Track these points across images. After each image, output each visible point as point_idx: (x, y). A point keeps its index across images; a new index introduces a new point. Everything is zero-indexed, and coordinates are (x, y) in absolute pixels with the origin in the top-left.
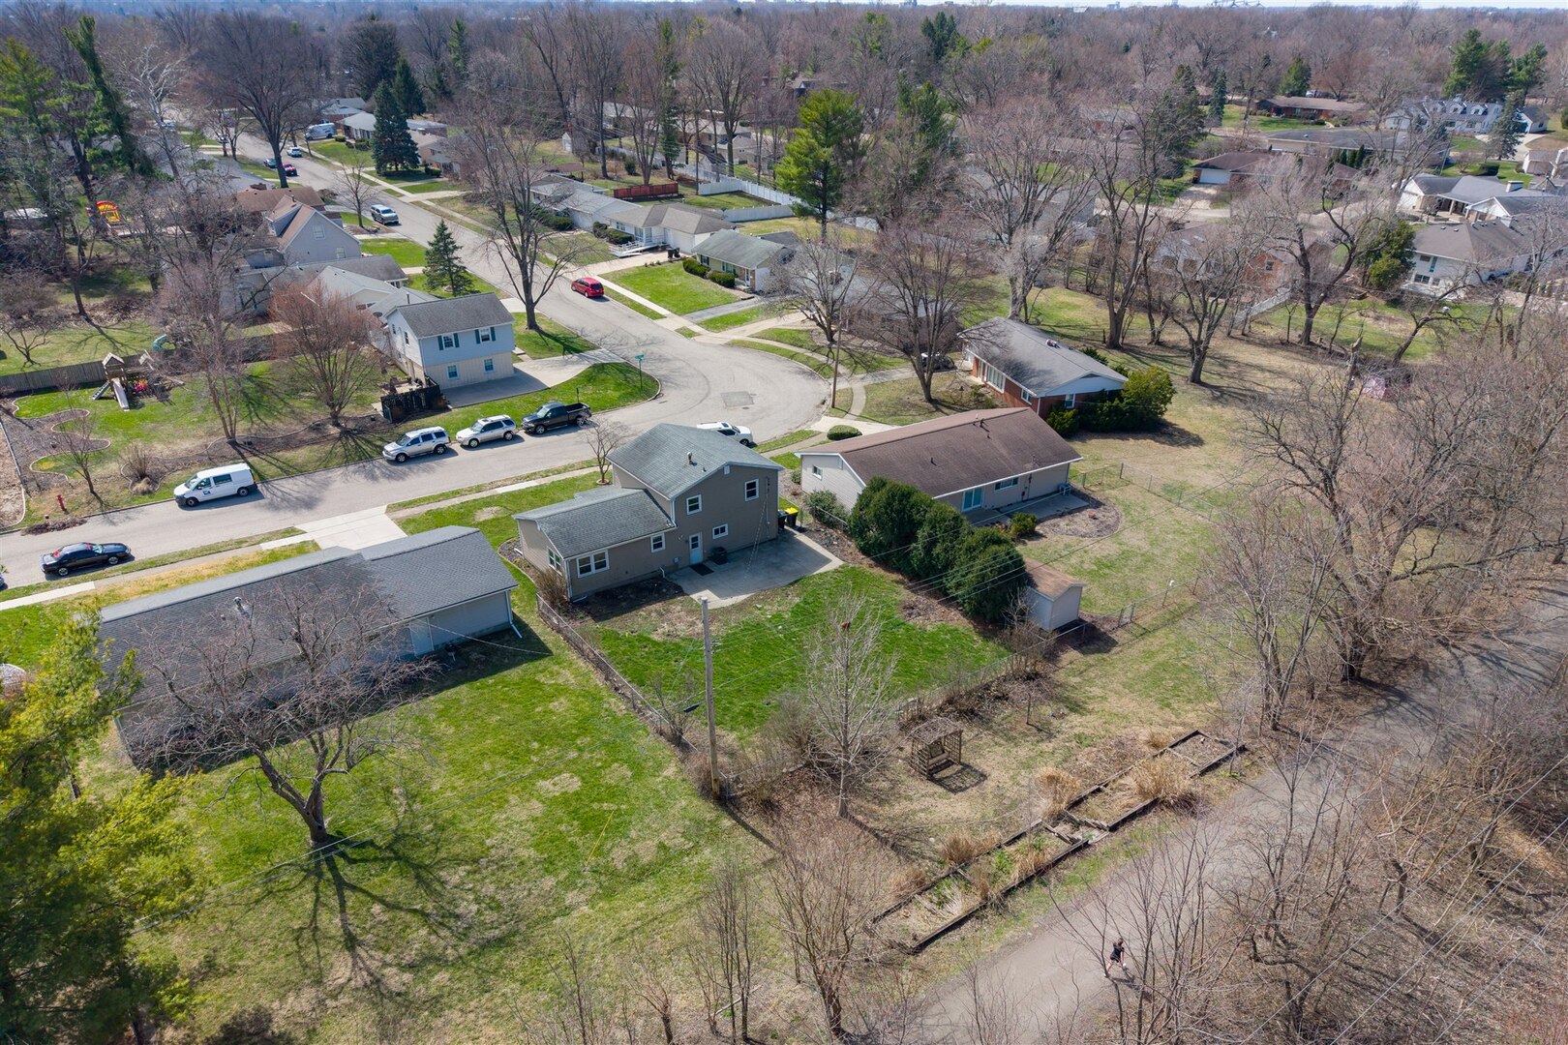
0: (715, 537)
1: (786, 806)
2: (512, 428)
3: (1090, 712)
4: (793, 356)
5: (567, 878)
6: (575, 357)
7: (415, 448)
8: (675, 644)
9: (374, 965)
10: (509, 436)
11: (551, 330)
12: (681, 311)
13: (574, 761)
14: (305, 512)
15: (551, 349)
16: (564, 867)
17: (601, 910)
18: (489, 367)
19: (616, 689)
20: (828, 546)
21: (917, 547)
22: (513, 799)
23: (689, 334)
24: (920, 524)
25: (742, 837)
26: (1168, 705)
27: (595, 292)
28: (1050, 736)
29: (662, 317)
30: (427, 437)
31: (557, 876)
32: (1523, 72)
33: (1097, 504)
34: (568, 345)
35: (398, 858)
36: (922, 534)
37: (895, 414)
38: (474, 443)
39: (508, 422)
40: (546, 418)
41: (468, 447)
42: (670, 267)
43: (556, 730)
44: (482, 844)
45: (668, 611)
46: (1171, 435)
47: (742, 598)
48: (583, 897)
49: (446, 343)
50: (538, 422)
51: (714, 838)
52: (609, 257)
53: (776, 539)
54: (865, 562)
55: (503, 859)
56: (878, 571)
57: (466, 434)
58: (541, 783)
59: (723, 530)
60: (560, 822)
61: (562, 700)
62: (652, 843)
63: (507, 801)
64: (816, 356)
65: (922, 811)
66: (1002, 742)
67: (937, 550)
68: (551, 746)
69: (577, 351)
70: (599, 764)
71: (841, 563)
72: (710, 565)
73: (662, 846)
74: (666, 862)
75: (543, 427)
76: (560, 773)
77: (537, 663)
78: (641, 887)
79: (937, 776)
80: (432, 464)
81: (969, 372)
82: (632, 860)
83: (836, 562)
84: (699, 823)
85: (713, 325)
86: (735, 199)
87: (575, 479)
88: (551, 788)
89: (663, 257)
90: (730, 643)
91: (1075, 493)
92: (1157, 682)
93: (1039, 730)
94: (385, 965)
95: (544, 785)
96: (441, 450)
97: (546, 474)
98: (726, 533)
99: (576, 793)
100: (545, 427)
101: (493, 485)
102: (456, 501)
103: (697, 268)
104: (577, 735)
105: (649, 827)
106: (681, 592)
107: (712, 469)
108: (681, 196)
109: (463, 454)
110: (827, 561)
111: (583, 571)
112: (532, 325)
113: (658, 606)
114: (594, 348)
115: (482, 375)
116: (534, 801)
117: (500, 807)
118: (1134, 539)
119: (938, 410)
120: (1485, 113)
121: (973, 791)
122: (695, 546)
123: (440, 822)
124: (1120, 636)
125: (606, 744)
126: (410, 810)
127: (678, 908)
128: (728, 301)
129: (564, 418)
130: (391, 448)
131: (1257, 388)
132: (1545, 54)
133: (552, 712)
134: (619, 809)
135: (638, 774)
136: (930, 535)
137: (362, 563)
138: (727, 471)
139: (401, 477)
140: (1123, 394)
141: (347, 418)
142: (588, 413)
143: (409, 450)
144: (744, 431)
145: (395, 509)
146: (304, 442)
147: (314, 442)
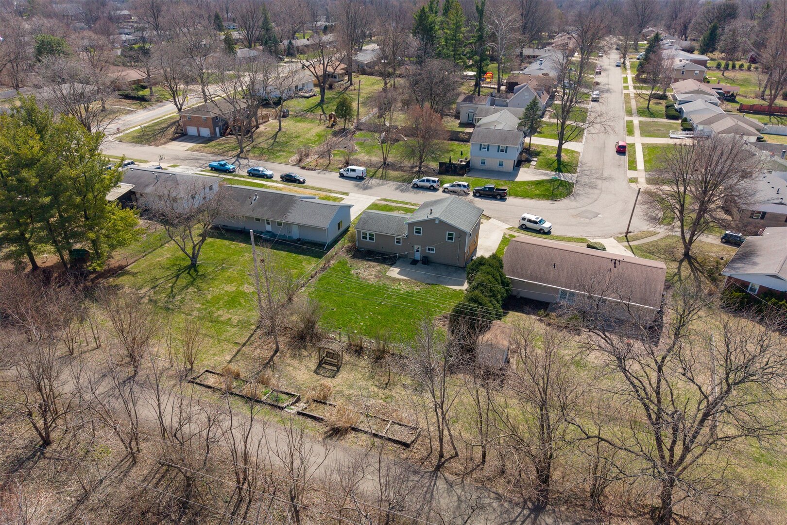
0: (427, 251)
2: (465, 189)
7: (422, 183)
9: (149, 294)
11: (565, 160)
18: (501, 165)
23: (633, 181)
28: (383, 388)
35: (194, 279)
41: (444, 191)
45: (374, 267)
57: (446, 185)
59: (432, 250)
93: (386, 384)
94: (149, 296)
96: (432, 188)
98: (434, 252)
106: (392, 265)
110: (461, 285)
111: (364, 238)
112: (559, 155)
114: (573, 173)
122: (418, 251)
138: (437, 222)
141: (427, 167)
142: (506, 194)
143: (420, 184)
144: (546, 225)
145: (381, 200)
146: (402, 170)
147: (405, 171)
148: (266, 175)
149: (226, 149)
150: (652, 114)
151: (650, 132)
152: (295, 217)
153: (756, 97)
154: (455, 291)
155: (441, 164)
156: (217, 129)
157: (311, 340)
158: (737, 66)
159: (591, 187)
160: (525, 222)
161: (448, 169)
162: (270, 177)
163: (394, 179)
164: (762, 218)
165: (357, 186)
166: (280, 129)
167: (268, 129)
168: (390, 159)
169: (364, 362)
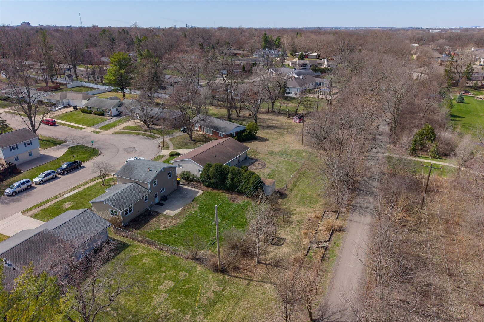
0: (161, 193)
1: (241, 266)
2: (55, 174)
3: (295, 214)
4: (139, 134)
5: (192, 313)
6: (60, 146)
7: (19, 189)
8: (170, 230)
10: (54, 177)
11: (44, 139)
12: (90, 125)
13: (165, 276)
15: (49, 145)
16: (189, 310)
17: (210, 319)
18: (31, 154)
19: (162, 249)
20: (195, 187)
21: (228, 181)
22: (154, 296)
23: (98, 132)
24: (227, 174)
25: (235, 280)
26: (311, 207)
27: (53, 123)
28: (291, 223)
29: (84, 128)
30: (23, 184)
31: (188, 314)
32: (276, 43)
33: (257, 160)
34: (55, 143)
36: (229, 176)
37: (184, 146)
38: (42, 182)
39: (53, 172)
40: (66, 168)
41: (40, 184)
42: (76, 112)
43: (151, 269)
44: (155, 314)
45: (160, 220)
46: (260, 139)
47: (180, 209)
48: (201, 317)
49: (12, 149)
50: (64, 170)
51: (227, 283)
52: (50, 111)
53: (177, 189)
54: (210, 190)
55: (166, 316)
56: (215, 191)
57: (37, 180)
58: (160, 287)
59: (163, 190)
60: (176, 297)
61: (145, 258)
62: (211, 292)
63: (153, 297)
64: (146, 133)
65: (277, 254)
66: (281, 228)
67: (235, 180)
68: (154, 274)
69: (60, 144)
70: (175, 274)
71: (202, 191)
72: (162, 202)
73: (214, 292)
74: (218, 296)
75: (65, 172)
76: (164, 282)
77: (127, 249)
78: (217, 306)
79: (273, 243)
80: (29, 193)
81: (198, 131)
82: (208, 299)
83: (201, 192)
84: (219, 281)
85: (104, 128)
86: (82, 88)
87: (92, 186)
88: (165, 287)
89: (71, 109)
90: (187, 224)
91: (249, 158)
92: (304, 202)
93: (288, 222)
95: (161, 287)
96: (29, 187)
97: (79, 187)
98: (164, 191)
99: (174, 286)
100: (67, 171)
101: (60, 195)
102: (50, 204)
103: (87, 111)
104: (160, 268)
105: (206, 288)
106: (159, 213)
107: (159, 170)
108: (61, 89)
109: (39, 187)
110: (198, 192)
111: (126, 214)
113: (155, 219)
114: (65, 142)
115: (29, 158)
116: (162, 294)
117: (151, 300)
118: (272, 167)
119: (196, 143)
120: (275, 52)
121: (285, 244)
122: (156, 197)
123: (133, 313)
124: (286, 192)
125: (172, 267)
126: (118, 314)
127: (233, 308)
128: (105, 120)
129: (74, 167)
130: (8, 191)
131: (270, 124)
132: (280, 38)
133: (144, 264)
134: (192, 286)
135: (190, 273)
136: (232, 176)
137: (49, 232)
138: (163, 170)
139: (18, 200)
140: (247, 130)
142: (81, 163)
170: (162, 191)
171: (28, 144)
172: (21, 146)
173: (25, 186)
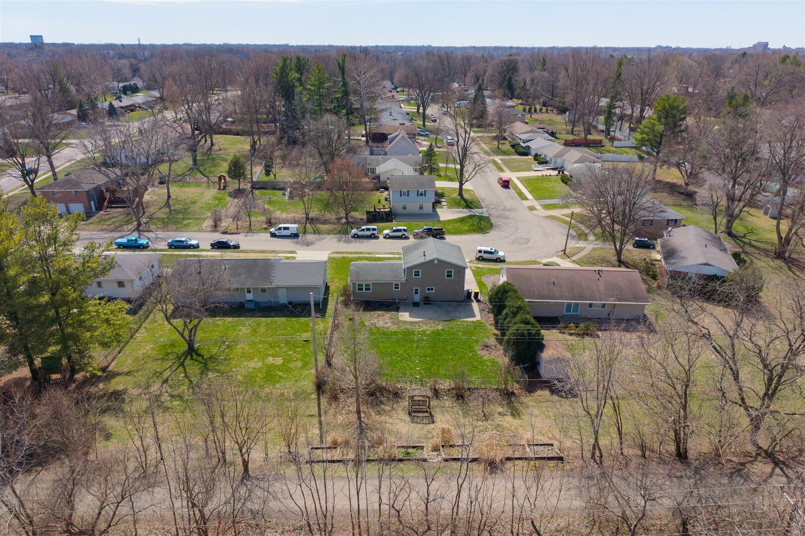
0: (427, 292)
1: (342, 400)
2: (405, 233)
3: (520, 419)
4: (573, 227)
6: (467, 210)
7: (363, 233)
9: (164, 390)
10: (403, 236)
11: (467, 198)
12: (539, 198)
13: (288, 355)
14: (305, 247)
15: (460, 205)
18: (421, 208)
20: (482, 311)
22: (256, 359)
23: (533, 209)
25: (313, 403)
27: (506, 184)
28: (486, 420)
29: (527, 199)
30: (368, 230)
34: (469, 205)
35: (204, 364)
38: (388, 236)
39: (408, 230)
40: (423, 231)
41: (385, 237)
44: (231, 369)
45: (383, 316)
47: (417, 320)
51: (303, 399)
52: (530, 169)
53: (462, 301)
54: (490, 322)
55: (232, 376)
56: (491, 328)
57: (386, 232)
59: (432, 289)
60: (261, 372)
61: (309, 334)
63: (253, 359)
65: (390, 423)
68: (287, 347)
69: (471, 208)
70: (295, 359)
71: (480, 318)
72: (421, 303)
77: (316, 319)
79: (414, 414)
80: (365, 241)
81: (659, 252)
83: (478, 318)
84: (304, 392)
85: (547, 207)
93: (485, 416)
94: (167, 392)
95: (270, 359)
96: (373, 236)
98: (433, 291)
99: (277, 365)
101: (377, 253)
103: (565, 180)
104: (299, 347)
105: (285, 386)
106: (397, 311)
107: (428, 259)
108: (603, 146)
109: (382, 239)
110: (475, 316)
111: (359, 289)
112: (460, 194)
113: (380, 313)
115: (417, 210)
116: (261, 362)
117: (249, 360)
121: (421, 426)
122: (416, 293)
125: (305, 353)
126: (224, 350)
128: (567, 197)
129: (431, 233)
130: (354, 231)
134: (283, 376)
135: (303, 367)
138: (436, 262)
139: (350, 243)
141: (352, 217)
142: (443, 233)
143: (360, 233)
144: (501, 254)
145: (333, 253)
146: (330, 223)
147: (334, 224)
148: (192, 245)
149: (117, 224)
150: (505, 152)
151: (515, 168)
152: (280, 280)
153: (568, 133)
154: (473, 322)
155: (368, 213)
156: (92, 203)
157: (383, 395)
158: (538, 110)
159: (504, 218)
160: (482, 254)
161: (375, 217)
162: (196, 247)
163: (329, 232)
164: (651, 224)
165: (297, 243)
166: (169, 197)
167: (155, 198)
168: (311, 215)
169: (448, 402)
170: (428, 289)
171: (421, 195)
172: (413, 195)
173: (369, 233)
